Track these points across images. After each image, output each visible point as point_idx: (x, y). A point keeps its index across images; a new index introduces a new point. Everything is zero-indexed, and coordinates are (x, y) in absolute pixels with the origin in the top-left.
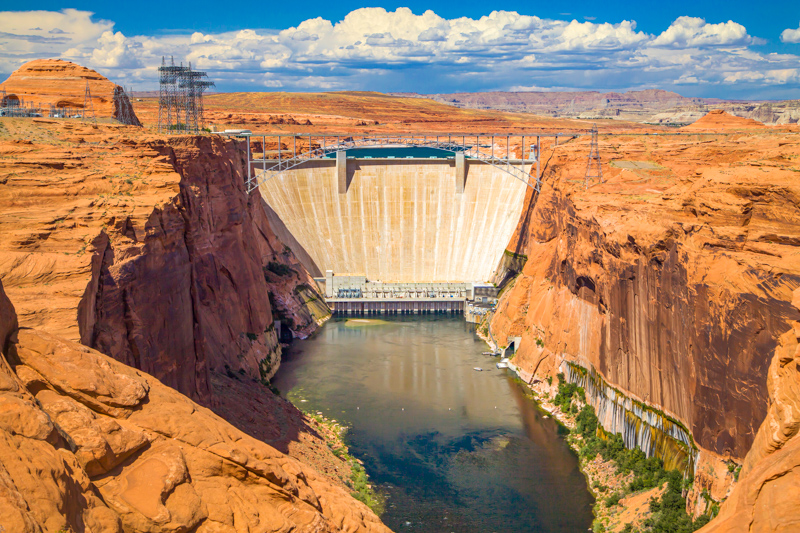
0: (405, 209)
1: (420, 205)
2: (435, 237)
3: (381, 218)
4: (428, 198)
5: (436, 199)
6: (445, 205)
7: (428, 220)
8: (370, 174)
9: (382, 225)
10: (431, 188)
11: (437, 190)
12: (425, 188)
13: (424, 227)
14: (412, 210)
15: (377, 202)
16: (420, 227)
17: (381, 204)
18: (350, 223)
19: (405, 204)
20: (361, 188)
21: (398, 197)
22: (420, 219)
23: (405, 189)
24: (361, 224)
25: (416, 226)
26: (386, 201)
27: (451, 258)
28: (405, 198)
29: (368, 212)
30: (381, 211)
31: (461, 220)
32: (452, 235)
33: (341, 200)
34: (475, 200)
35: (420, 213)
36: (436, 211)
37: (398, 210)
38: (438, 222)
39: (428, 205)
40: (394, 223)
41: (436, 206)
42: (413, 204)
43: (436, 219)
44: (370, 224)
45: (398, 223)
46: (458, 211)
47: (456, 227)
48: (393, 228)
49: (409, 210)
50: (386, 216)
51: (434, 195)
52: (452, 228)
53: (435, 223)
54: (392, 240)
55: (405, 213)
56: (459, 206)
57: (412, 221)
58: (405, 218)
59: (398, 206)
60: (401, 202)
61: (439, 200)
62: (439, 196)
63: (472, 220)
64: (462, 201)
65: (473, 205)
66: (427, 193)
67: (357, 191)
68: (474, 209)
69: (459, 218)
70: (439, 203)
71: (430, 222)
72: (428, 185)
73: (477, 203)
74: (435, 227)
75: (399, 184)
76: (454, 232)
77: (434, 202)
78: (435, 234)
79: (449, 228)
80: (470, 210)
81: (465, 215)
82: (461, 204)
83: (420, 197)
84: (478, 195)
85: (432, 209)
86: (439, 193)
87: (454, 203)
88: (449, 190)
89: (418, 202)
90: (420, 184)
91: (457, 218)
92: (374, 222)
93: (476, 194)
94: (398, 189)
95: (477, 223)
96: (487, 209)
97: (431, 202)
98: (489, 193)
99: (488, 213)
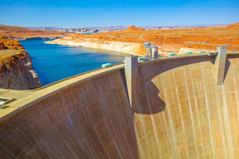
0: (183, 109)
1: (193, 101)
2: (208, 129)
3: (168, 123)
4: (197, 94)
5: (203, 93)
6: (211, 97)
7: (200, 115)
9: (169, 132)
11: (202, 84)
12: (193, 84)
13: (199, 122)
14: (188, 107)
16: (196, 123)
19: (182, 103)
21: (176, 97)
22: (195, 116)
23: (179, 88)
24: (155, 140)
25: (193, 122)
28: (181, 97)
31: (225, 109)
32: (221, 125)
34: (234, 90)
35: (194, 110)
36: (205, 106)
38: (208, 114)
39: (198, 101)
40: (177, 125)
41: (204, 99)
42: (187, 101)
44: (161, 135)
45: (180, 125)
46: (222, 102)
47: (222, 115)
48: (177, 131)
49: (185, 110)
50: (171, 121)
52: (220, 119)
53: (206, 116)
54: (179, 144)
55: (183, 112)
56: (221, 97)
57: (190, 119)
58: (184, 118)
59: (177, 106)
60: (179, 102)
61: (206, 93)
62: (205, 90)
63: (236, 109)
64: (223, 91)
65: (234, 95)
66: (195, 89)
67: (145, 102)
68: (235, 98)
69: (224, 108)
70: (206, 96)
71: (202, 116)
72: (195, 81)
73: (236, 92)
74: (207, 120)
75: (174, 83)
76: (223, 122)
77: (202, 96)
78: (208, 126)
79: (218, 118)
80: (232, 99)
81: (228, 105)
82: (223, 95)
83: (191, 94)
84: (235, 85)
85: (202, 104)
86: (204, 87)
87: (217, 94)
88: (211, 83)
89: (190, 99)
90: (188, 81)
91: (222, 107)
92: (164, 132)
93: (233, 84)
94: (174, 89)
97: (200, 96)
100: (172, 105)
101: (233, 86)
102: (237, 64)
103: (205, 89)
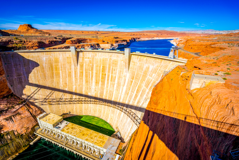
0: (102, 77)
1: (108, 76)
2: (113, 93)
3: (92, 79)
4: (112, 73)
5: (116, 74)
6: (120, 77)
7: (111, 84)
8: (89, 58)
9: (92, 83)
10: (114, 68)
11: (117, 69)
13: (109, 87)
14: (105, 77)
15: (91, 72)
16: (107, 87)
17: (92, 73)
18: (78, 80)
19: (102, 74)
20: (84, 64)
21: (100, 70)
22: (108, 83)
23: (103, 67)
24: (83, 81)
26: (94, 72)
28: (103, 71)
29: (86, 76)
30: (92, 76)
31: (125, 88)
33: (75, 70)
34: (133, 79)
35: (108, 80)
36: (114, 81)
37: (99, 76)
38: (115, 86)
39: (112, 76)
40: (97, 83)
41: (115, 77)
42: (105, 74)
43: (114, 84)
44: (87, 82)
45: (99, 83)
46: (125, 83)
47: (122, 90)
48: (96, 85)
49: (103, 78)
50: (94, 79)
51: (115, 71)
53: (113, 86)
54: (95, 91)
55: (102, 79)
56: (125, 80)
57: (104, 83)
58: (102, 81)
59: (99, 75)
60: (101, 73)
61: (117, 75)
63: (129, 90)
64: (127, 77)
65: (132, 82)
66: (112, 70)
67: (82, 66)
68: (132, 84)
71: (112, 86)
72: (113, 66)
73: (134, 81)
74: (114, 88)
75: (101, 64)
76: (121, 94)
77: (115, 75)
78: (113, 92)
79: (119, 91)
80: (130, 84)
81: (127, 86)
83: (109, 72)
84: (135, 76)
85: (113, 79)
87: (123, 78)
89: (108, 74)
90: (109, 65)
91: (123, 86)
92: (89, 81)
93: (134, 75)
94: (100, 66)
95: (131, 93)
96: (137, 87)
97: (113, 75)
98: (140, 76)
99: (137, 90)
100: (97, 73)
102: (141, 62)
103: (117, 72)
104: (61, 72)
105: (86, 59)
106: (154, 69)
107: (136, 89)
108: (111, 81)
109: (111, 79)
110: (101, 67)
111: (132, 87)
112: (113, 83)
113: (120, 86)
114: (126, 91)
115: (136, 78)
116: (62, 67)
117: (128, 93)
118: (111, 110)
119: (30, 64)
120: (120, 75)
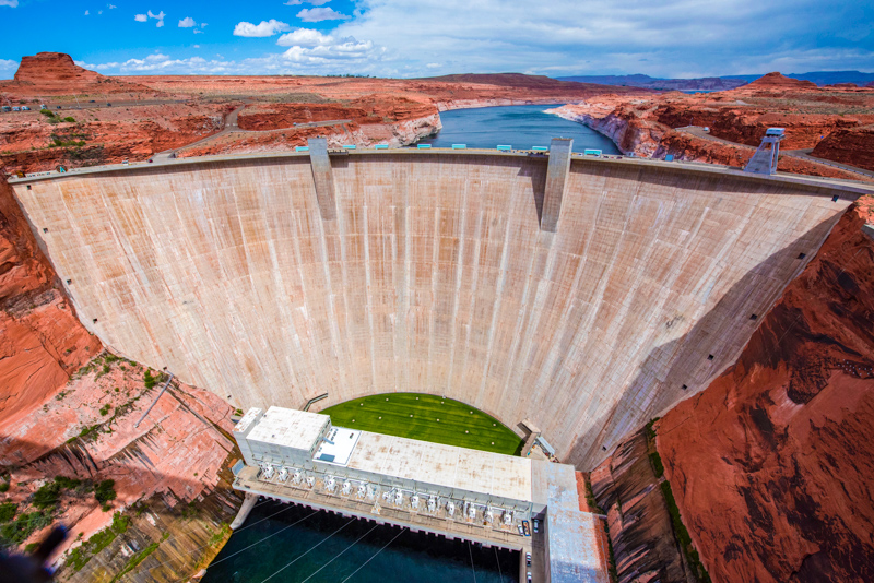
0: (442, 251)
1: (470, 247)
2: (491, 308)
3: (400, 262)
4: (485, 234)
5: (500, 236)
6: (517, 251)
7: (481, 275)
8: (381, 182)
9: (401, 278)
10: (492, 215)
11: (505, 219)
12: (481, 213)
13: (474, 287)
14: (456, 252)
15: (393, 236)
16: (466, 287)
17: (400, 239)
18: (344, 272)
19: (443, 241)
20: (366, 207)
21: (431, 227)
22: (468, 273)
23: (444, 213)
24: (363, 274)
25: (459, 283)
26: (408, 234)
27: (517, 356)
28: (443, 231)
29: (376, 253)
30: (400, 253)
31: (544, 287)
32: (522, 312)
33: (327, 232)
34: (581, 252)
35: (468, 261)
36: (497, 263)
37: (430, 250)
38: (501, 281)
39: (484, 248)
40: (421, 274)
41: (499, 250)
42: (456, 242)
43: (496, 275)
44: (379, 273)
45: (429, 276)
46: (542, 269)
47: (533, 294)
48: (419, 284)
49: (448, 255)
50: (408, 262)
51: (499, 227)
52: (525, 301)
53: (493, 283)
54: (417, 304)
55: (441, 258)
56: (543, 258)
57: (454, 274)
58: (441, 267)
59: (431, 244)
60: (436, 236)
61: (507, 240)
62: (507, 232)
63: (568, 293)
64: (552, 248)
65: (576, 262)
66: (484, 224)
67: (357, 215)
68: (575, 271)
69: (541, 283)
70: (506, 244)
71: (485, 280)
72: (487, 209)
73: (584, 258)
74: (494, 291)
75: (434, 202)
76: (529, 308)
77: (496, 243)
78: (493, 303)
79: (520, 297)
80: (567, 271)
81: (553, 279)
82: (550, 255)
83: (470, 230)
84: (588, 242)
85: (490, 257)
86: (508, 226)
87: (536, 250)
88: (527, 221)
89: (465, 240)
90: (472, 205)
91: (538, 280)
92: (386, 272)
93: (585, 238)
94: (432, 213)
95: (578, 304)
96: (605, 279)
97: (490, 241)
98: (615, 241)
99: (608, 289)
100: (419, 238)
101: (583, 242)
102: (615, 190)
103: (508, 229)
104: (271, 243)
105: (370, 187)
106: (682, 213)
107: (603, 287)
108: (480, 264)
109: (481, 256)
110: (437, 215)
111: (577, 280)
112: (492, 271)
113: (521, 279)
114: (550, 295)
115: (596, 249)
116: (273, 226)
117: (564, 302)
118: (486, 367)
119: (147, 220)
120: (520, 240)
